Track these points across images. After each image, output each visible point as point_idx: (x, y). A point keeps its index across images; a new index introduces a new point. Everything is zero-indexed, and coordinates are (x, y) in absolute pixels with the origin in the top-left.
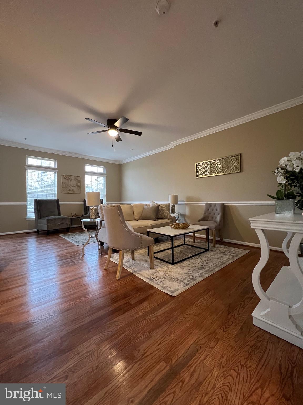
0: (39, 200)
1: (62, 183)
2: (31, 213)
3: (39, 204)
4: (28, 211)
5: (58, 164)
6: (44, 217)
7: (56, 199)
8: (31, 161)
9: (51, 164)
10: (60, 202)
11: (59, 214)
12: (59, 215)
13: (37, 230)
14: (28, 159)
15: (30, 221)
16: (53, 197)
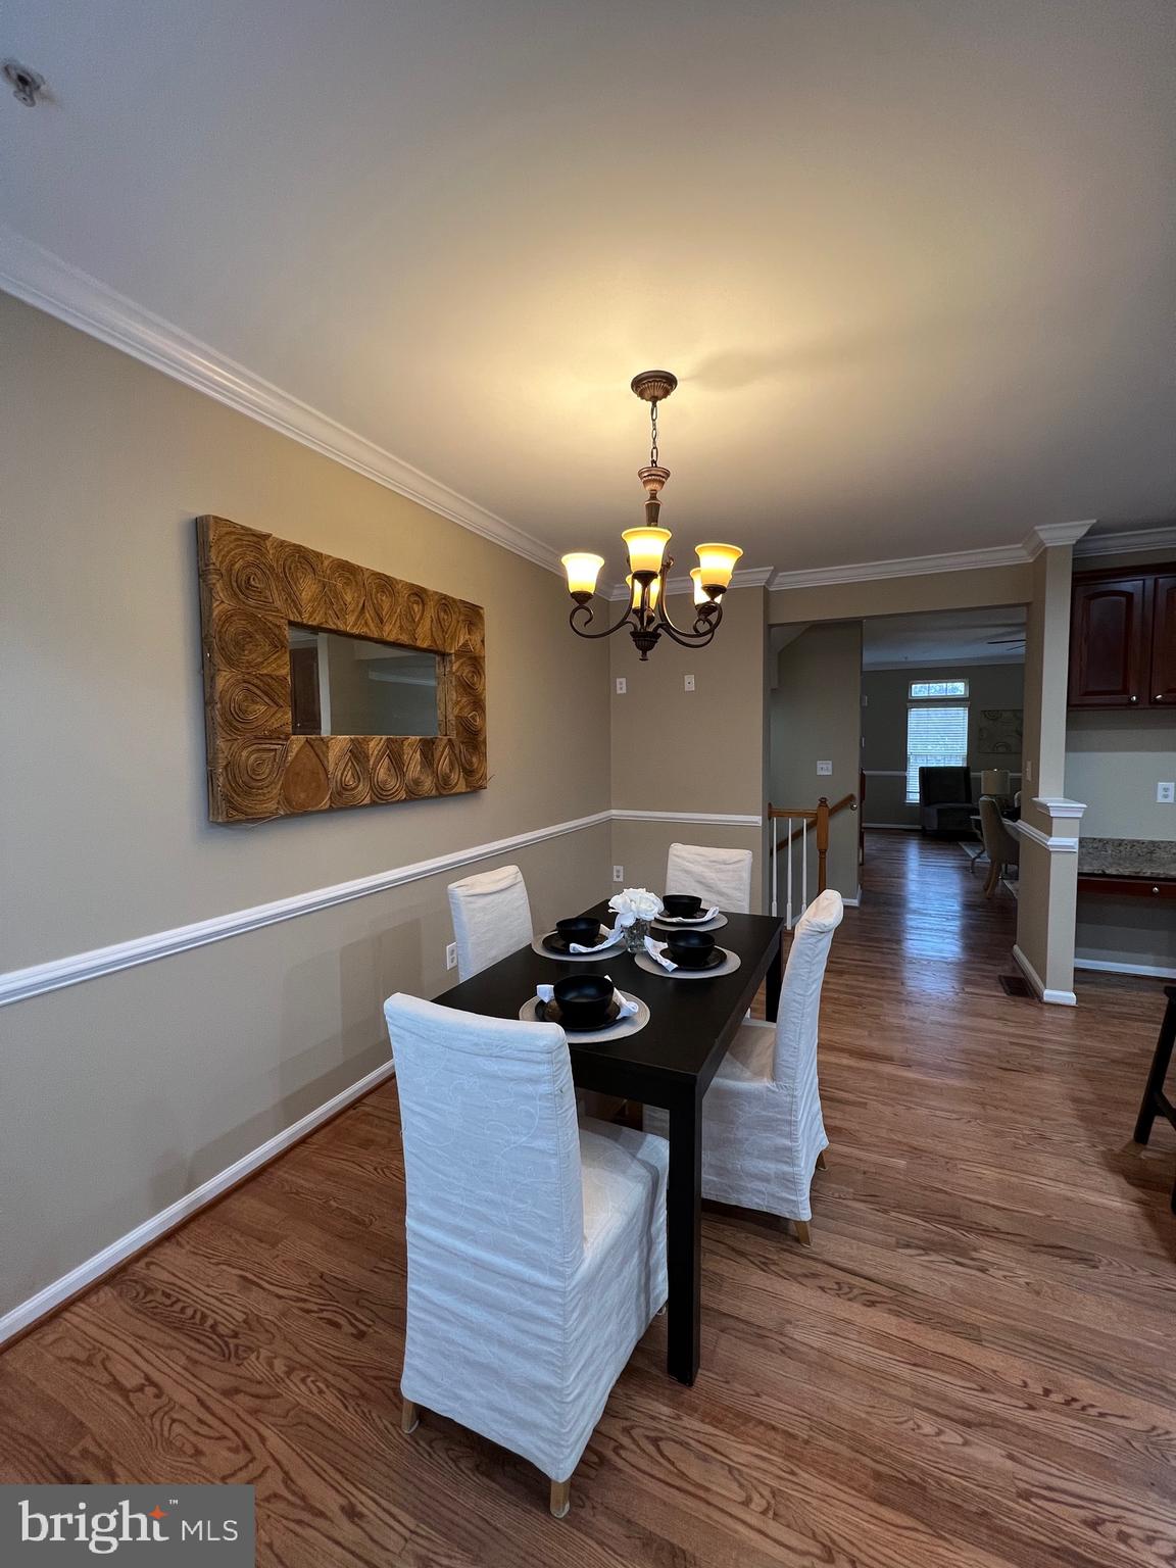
0: (927, 768)
1: (981, 730)
2: (914, 794)
3: (926, 774)
4: (909, 789)
5: (971, 688)
6: (935, 803)
7: (965, 765)
8: (919, 690)
9: (959, 688)
10: (972, 774)
11: (969, 799)
12: (966, 802)
13: (924, 828)
14: (913, 686)
15: (912, 805)
16: (960, 763)
